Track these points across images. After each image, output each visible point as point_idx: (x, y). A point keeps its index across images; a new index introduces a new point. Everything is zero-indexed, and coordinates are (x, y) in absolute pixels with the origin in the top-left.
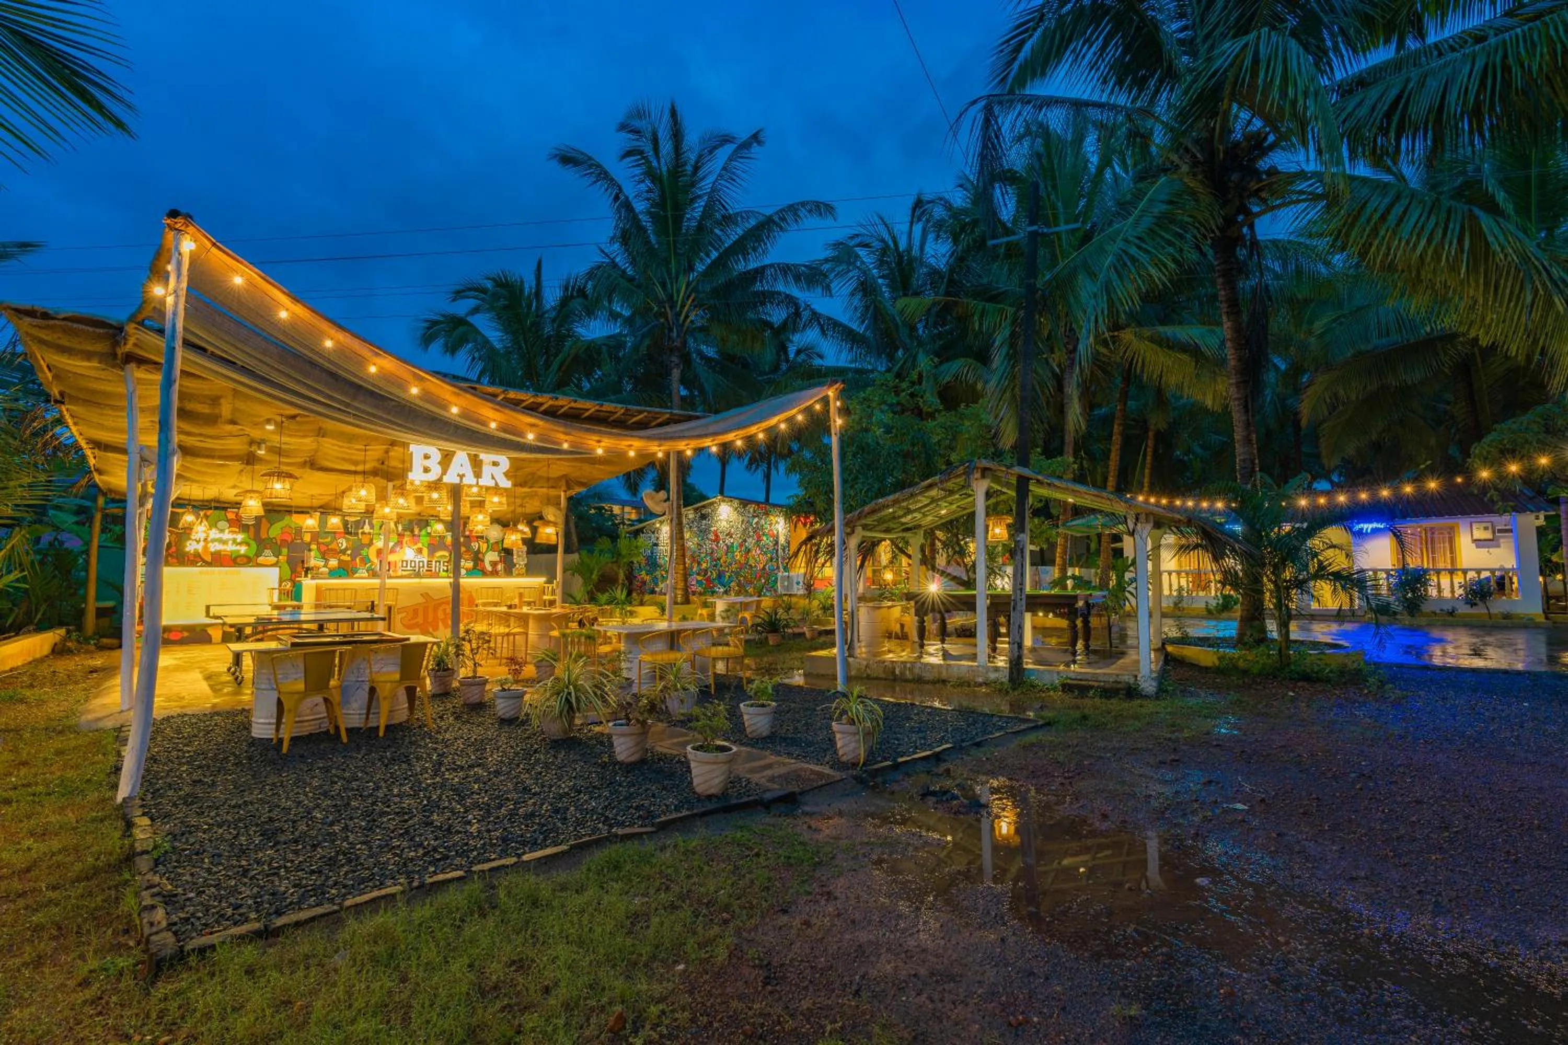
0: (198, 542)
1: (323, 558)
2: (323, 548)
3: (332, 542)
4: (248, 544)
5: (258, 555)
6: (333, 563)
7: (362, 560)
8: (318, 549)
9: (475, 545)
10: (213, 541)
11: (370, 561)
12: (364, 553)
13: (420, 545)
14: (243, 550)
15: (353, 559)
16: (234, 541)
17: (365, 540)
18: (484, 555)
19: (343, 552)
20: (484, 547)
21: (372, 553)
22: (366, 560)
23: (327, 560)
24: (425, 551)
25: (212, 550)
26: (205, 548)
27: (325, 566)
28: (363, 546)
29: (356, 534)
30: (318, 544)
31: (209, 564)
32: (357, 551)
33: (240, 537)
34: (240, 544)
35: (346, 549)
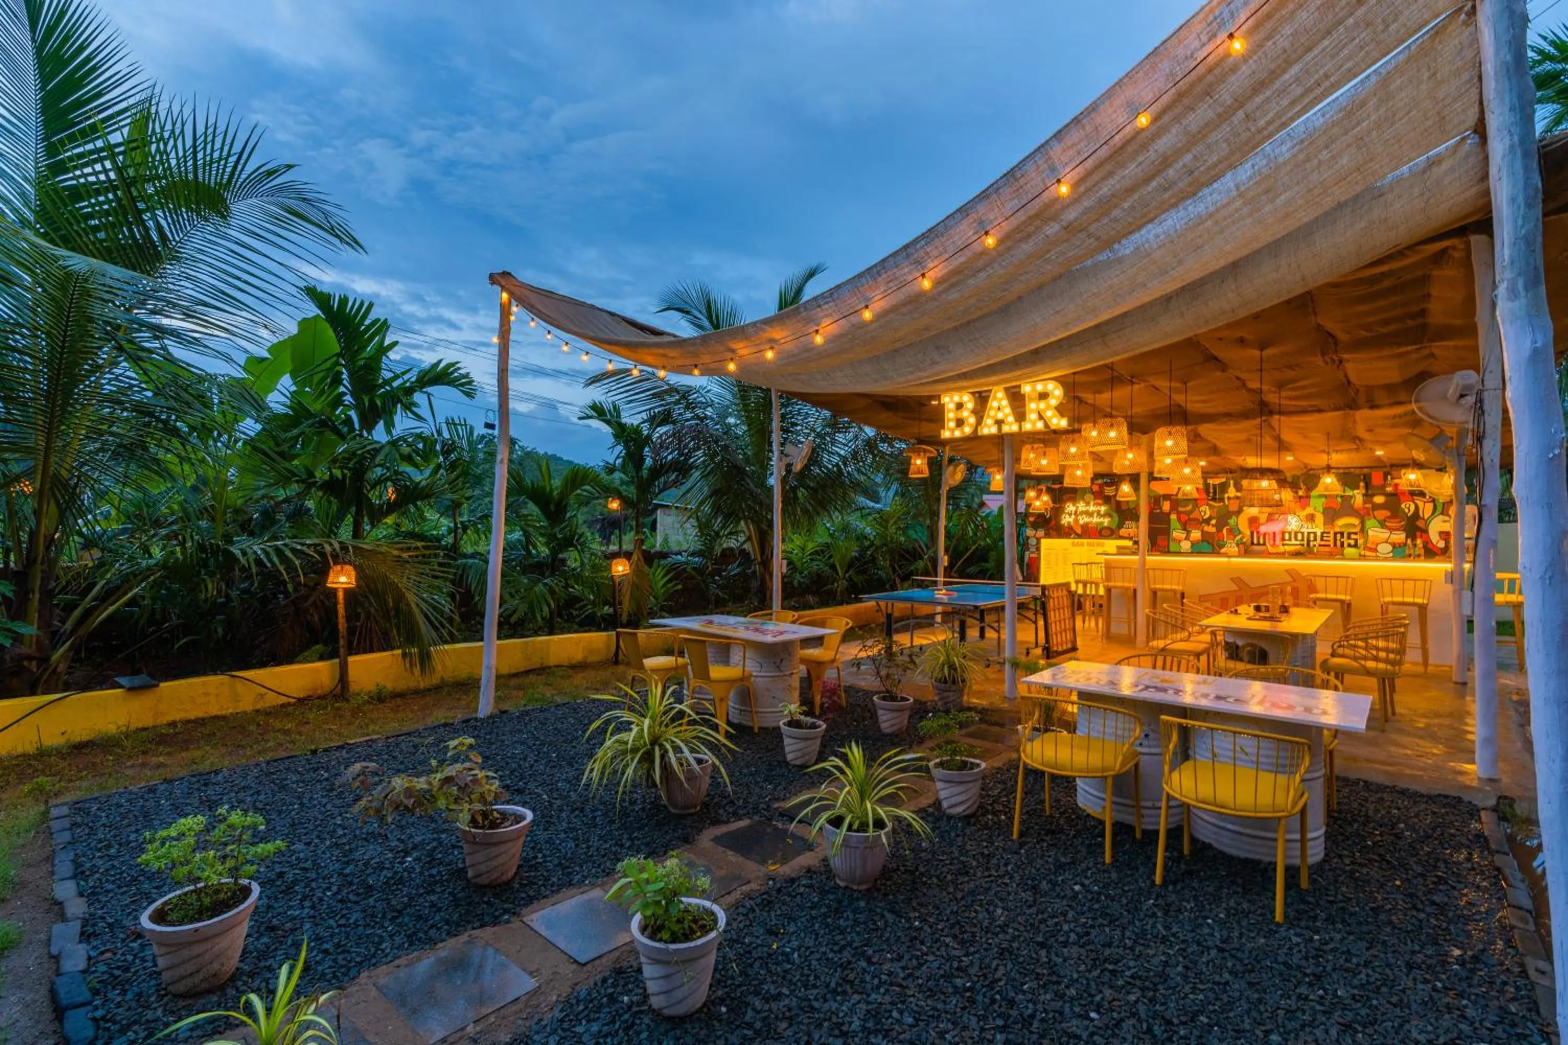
0: (1070, 515)
1: (1185, 529)
2: (1184, 518)
3: (1192, 512)
4: (1110, 516)
5: (1120, 526)
6: (1196, 534)
7: (1230, 531)
8: (1179, 519)
9: (1408, 507)
10: (1082, 513)
11: (1240, 533)
12: (1232, 521)
13: (1309, 510)
14: (1106, 521)
15: (1219, 531)
16: (1099, 512)
17: (1234, 507)
18: (1427, 522)
19: (1207, 521)
20: (1426, 510)
21: (1242, 522)
22: (1233, 532)
23: (1188, 532)
24: (1320, 518)
25: (1081, 522)
26: (1076, 521)
27: (1187, 538)
28: (1229, 514)
29: (1222, 500)
30: (1179, 514)
31: (1080, 536)
32: (1223, 519)
33: (1103, 509)
34: (1104, 516)
35: (1210, 518)
